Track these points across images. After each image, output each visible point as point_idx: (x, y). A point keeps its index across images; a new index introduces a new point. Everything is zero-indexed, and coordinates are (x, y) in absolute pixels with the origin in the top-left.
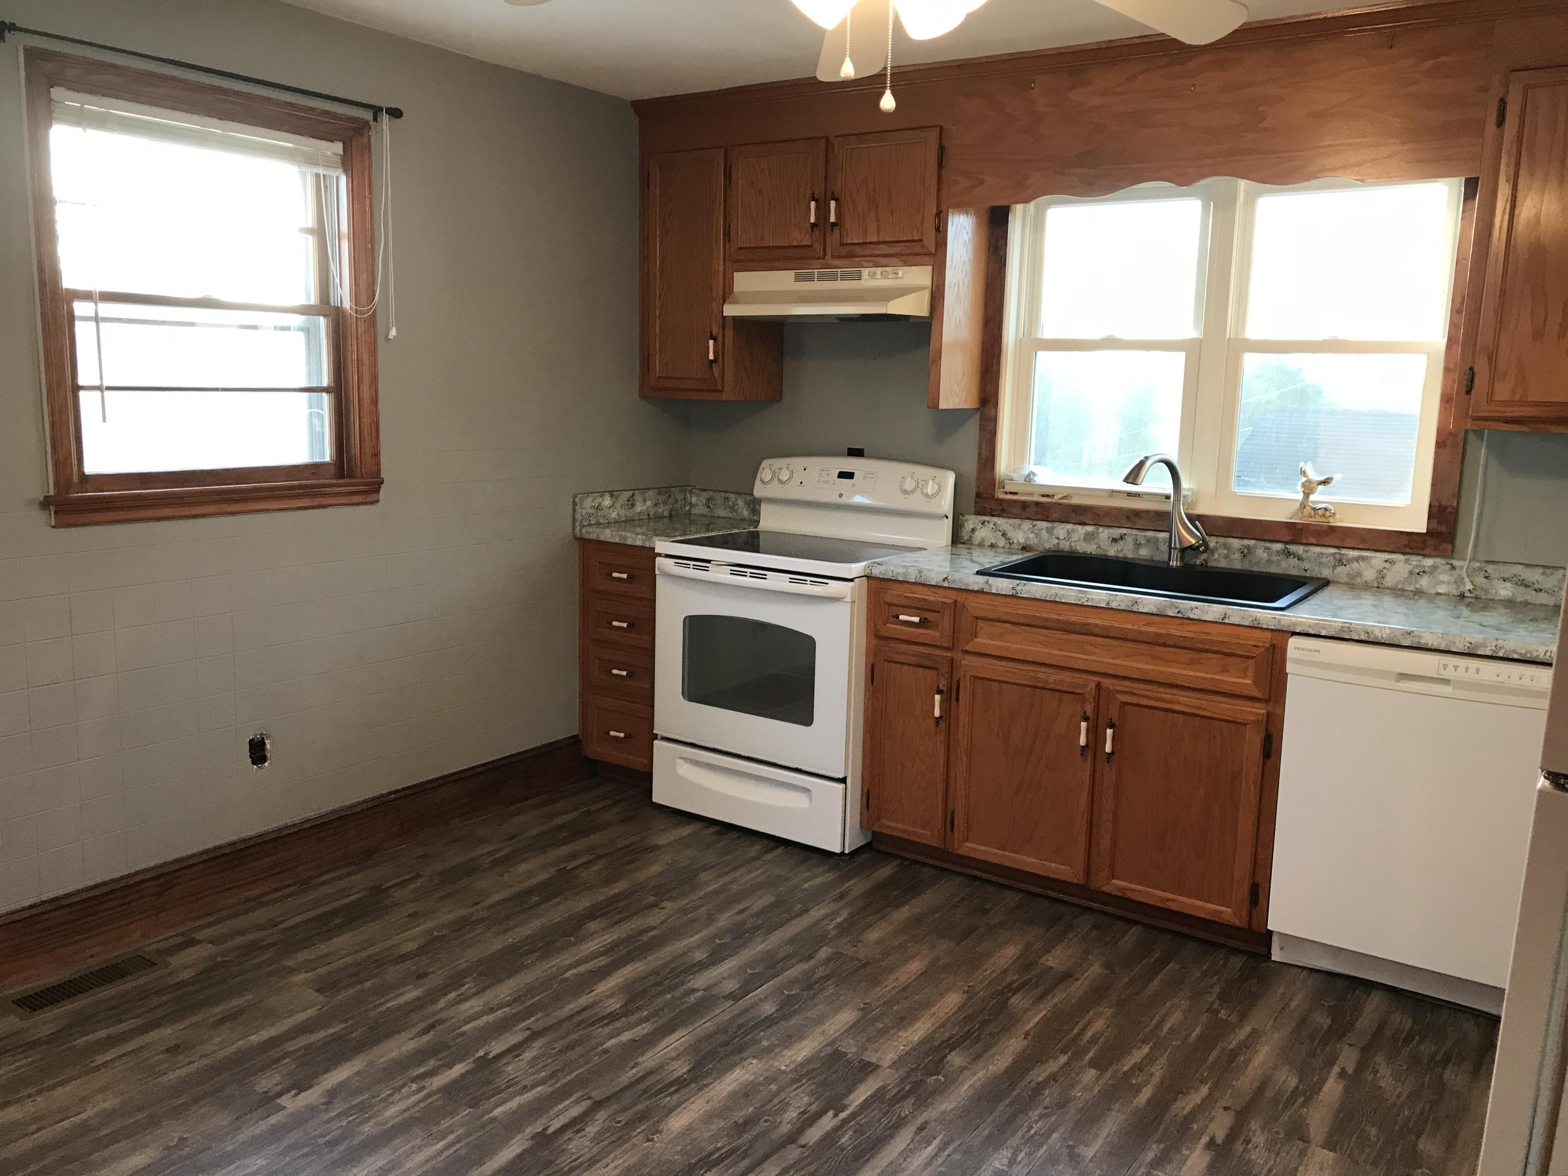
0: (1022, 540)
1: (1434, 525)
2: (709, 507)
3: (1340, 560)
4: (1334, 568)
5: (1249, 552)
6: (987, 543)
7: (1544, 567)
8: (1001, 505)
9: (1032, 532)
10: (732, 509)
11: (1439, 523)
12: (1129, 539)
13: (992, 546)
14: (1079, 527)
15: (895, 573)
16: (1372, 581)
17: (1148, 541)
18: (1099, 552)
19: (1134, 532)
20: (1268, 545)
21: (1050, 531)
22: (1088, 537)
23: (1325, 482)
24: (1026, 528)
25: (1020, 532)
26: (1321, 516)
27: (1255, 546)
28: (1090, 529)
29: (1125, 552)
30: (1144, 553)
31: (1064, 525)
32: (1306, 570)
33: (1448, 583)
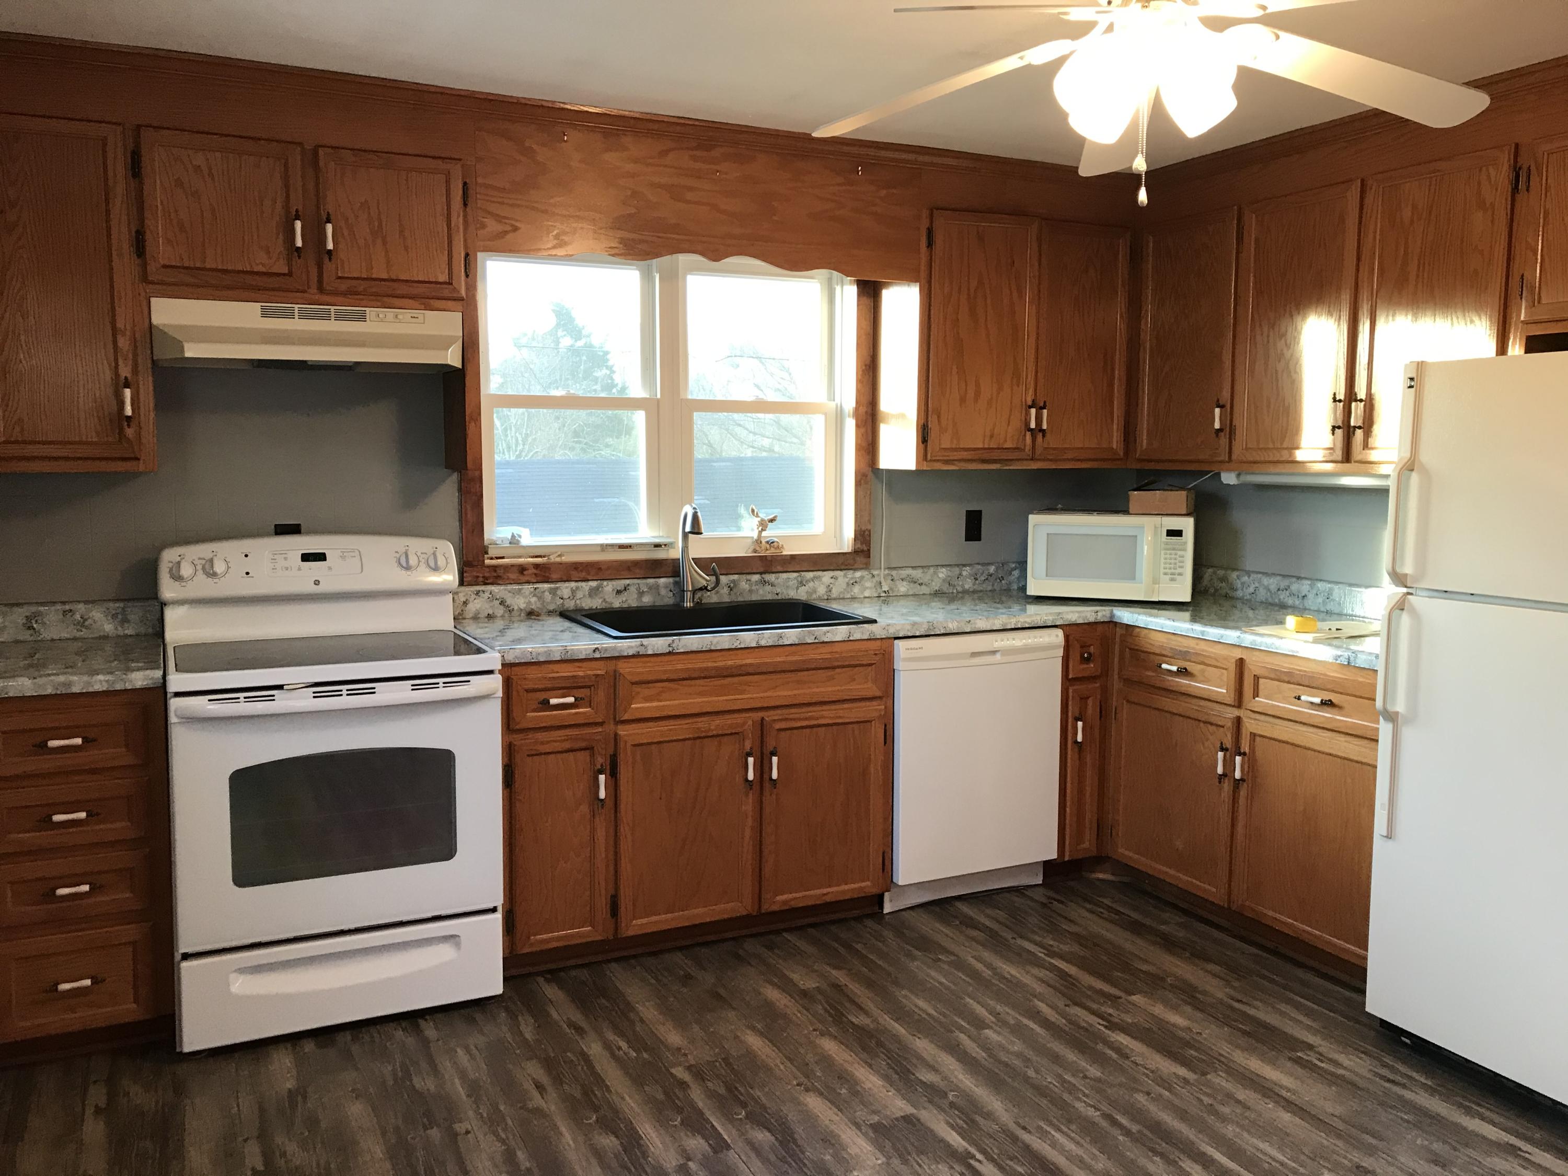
0: (523, 606)
1: (859, 546)
2: (31, 628)
3: (801, 582)
4: (797, 588)
5: (735, 585)
6: (483, 615)
7: (922, 567)
8: (495, 571)
9: (535, 595)
10: (82, 624)
11: (862, 544)
12: (633, 589)
13: (490, 617)
14: (583, 584)
15: (534, 654)
16: (823, 595)
17: (650, 588)
18: (604, 606)
19: (636, 581)
20: (749, 577)
21: (553, 592)
22: (593, 592)
23: (772, 521)
24: (527, 593)
25: (521, 598)
26: (776, 549)
27: (739, 580)
28: (594, 584)
29: (630, 601)
30: (647, 600)
31: (567, 584)
32: (777, 594)
33: (870, 588)
